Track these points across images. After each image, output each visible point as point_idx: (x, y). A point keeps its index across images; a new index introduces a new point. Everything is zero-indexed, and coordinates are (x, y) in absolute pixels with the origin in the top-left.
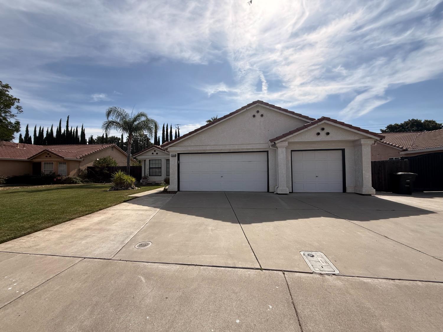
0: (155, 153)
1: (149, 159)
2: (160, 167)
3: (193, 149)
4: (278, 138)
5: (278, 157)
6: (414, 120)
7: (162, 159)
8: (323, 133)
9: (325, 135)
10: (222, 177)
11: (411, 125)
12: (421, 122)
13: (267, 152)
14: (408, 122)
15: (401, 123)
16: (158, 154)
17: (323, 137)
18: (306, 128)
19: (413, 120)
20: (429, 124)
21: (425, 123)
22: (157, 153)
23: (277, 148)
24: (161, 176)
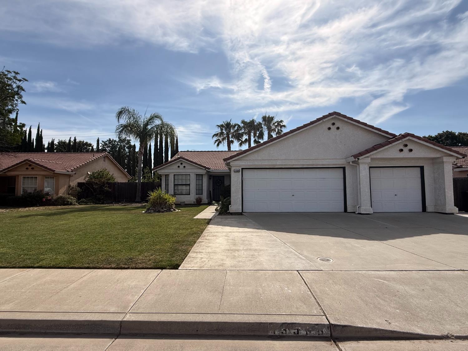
0: (182, 167)
1: (173, 174)
2: (189, 184)
3: (260, 163)
4: (361, 154)
5: (359, 175)
6: (449, 132)
7: (190, 174)
8: (406, 150)
9: (408, 151)
10: (293, 195)
11: (445, 137)
12: (455, 134)
13: (344, 168)
14: (442, 134)
15: (435, 135)
16: (186, 168)
17: (406, 154)
18: (391, 145)
19: (447, 132)
20: (464, 137)
21: (459, 136)
22: (184, 167)
23: (358, 164)
24: (189, 194)
